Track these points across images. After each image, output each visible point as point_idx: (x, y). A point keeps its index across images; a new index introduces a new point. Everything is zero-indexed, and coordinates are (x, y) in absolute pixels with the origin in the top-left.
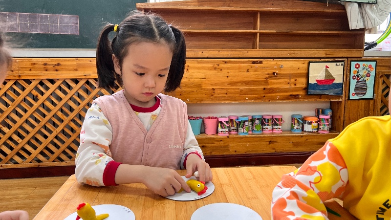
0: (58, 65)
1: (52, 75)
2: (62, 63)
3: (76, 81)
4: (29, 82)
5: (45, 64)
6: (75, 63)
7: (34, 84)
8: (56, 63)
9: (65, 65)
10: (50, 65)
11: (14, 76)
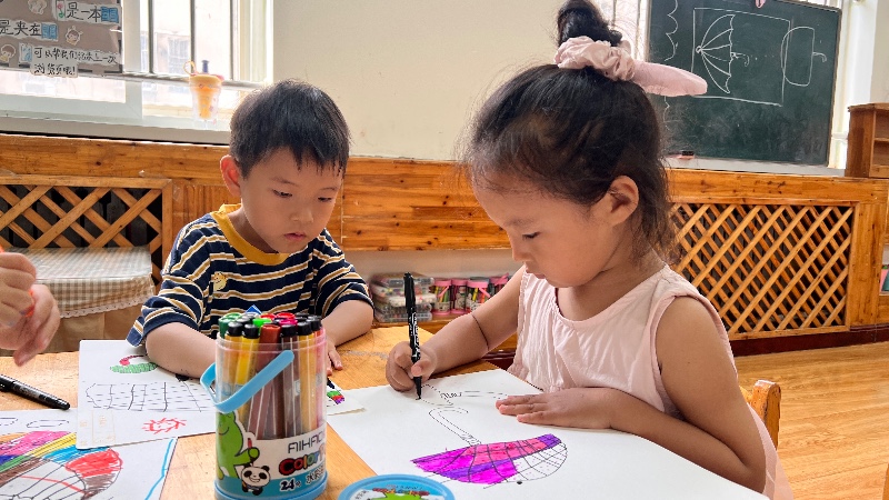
0: (783, 184)
1: (773, 199)
2: (788, 182)
3: (796, 209)
4: (747, 209)
5: (770, 183)
6: (801, 182)
7: (754, 212)
8: (780, 182)
9: (791, 185)
10: (775, 184)
11: (738, 199)
